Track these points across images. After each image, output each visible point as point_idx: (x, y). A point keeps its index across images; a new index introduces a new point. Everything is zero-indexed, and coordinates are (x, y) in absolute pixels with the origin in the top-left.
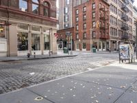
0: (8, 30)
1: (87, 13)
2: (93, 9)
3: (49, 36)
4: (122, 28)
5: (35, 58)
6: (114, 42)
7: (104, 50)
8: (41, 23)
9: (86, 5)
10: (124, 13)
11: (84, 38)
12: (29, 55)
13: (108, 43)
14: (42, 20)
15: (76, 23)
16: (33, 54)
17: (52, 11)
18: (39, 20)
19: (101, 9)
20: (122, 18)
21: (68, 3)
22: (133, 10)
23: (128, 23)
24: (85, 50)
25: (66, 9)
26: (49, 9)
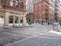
0: (5, 14)
1: (39, 7)
2: (42, 5)
3: (22, 17)
4: (55, 14)
5: (16, 27)
6: (51, 20)
7: (47, 24)
8: (19, 11)
9: (39, 3)
10: (56, 7)
11: (38, 18)
12: (13, 26)
13: (48, 21)
14: (20, 10)
15: (35, 11)
16: (15, 25)
17: (24, 6)
18: (18, 10)
19: (46, 6)
20: (55, 10)
21: (31, 2)
22: (60, 6)
23: (58, 12)
24: (38, 23)
25: (31, 5)
26: (23, 5)
